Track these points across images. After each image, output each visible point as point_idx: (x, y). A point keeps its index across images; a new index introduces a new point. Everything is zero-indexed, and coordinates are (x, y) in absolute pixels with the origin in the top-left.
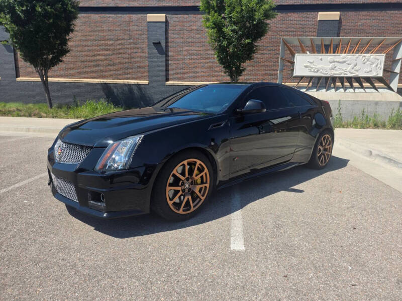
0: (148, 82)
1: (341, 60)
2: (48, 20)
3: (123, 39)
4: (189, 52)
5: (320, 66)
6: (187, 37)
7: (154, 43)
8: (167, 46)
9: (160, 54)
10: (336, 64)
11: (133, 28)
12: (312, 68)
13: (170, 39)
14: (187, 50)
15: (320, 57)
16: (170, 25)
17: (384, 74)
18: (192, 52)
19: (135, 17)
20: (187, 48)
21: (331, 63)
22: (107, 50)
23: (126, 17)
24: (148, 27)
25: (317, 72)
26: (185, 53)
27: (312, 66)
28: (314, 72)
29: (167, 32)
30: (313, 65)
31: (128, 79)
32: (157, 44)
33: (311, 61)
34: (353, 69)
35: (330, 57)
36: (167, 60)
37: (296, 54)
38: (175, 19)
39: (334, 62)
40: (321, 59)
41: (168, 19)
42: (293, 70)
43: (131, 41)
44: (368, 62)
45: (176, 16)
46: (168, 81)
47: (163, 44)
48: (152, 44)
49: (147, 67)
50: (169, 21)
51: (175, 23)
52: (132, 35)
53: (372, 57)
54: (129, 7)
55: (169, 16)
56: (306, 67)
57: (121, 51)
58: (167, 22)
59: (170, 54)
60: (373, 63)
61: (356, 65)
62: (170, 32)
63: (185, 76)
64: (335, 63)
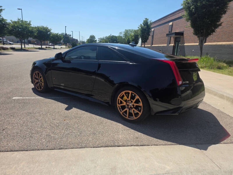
0: (198, 44)
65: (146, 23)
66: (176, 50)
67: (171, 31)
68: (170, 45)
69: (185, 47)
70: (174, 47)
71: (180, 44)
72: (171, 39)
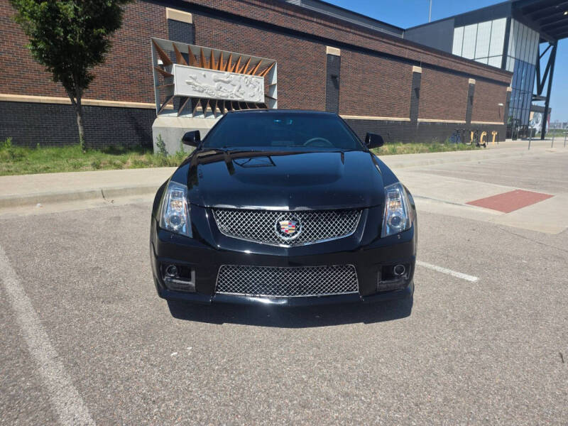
1: (226, 80)
5: (205, 85)
10: (222, 84)
12: (196, 86)
15: (203, 73)
17: (265, 100)
21: (216, 82)
25: (202, 92)
27: (196, 84)
28: (199, 91)
30: (197, 82)
33: (194, 76)
34: (238, 91)
35: (214, 74)
37: (174, 65)
39: (219, 81)
40: (205, 76)
42: (173, 86)
44: (250, 85)
53: (253, 79)
56: (189, 83)
60: (255, 87)
61: (240, 87)
64: (220, 83)
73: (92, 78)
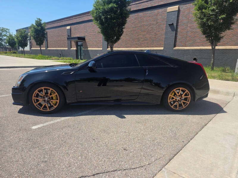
0: (163, 48)
2: (113, 20)
3: (153, 24)
4: (192, 27)
6: (191, 18)
7: (169, 25)
8: (177, 25)
9: (172, 31)
11: (159, 17)
13: (180, 21)
14: (190, 27)
16: (181, 12)
18: (194, 27)
19: (160, 10)
20: (191, 25)
22: (144, 31)
23: (156, 11)
24: (167, 15)
26: (188, 28)
29: (178, 16)
31: (153, 47)
32: (171, 25)
36: (176, 34)
38: (185, 8)
41: (180, 8)
43: (157, 25)
45: (186, 5)
46: (176, 47)
47: (175, 25)
48: (168, 25)
49: (164, 40)
50: (181, 10)
51: (184, 10)
52: (158, 21)
54: (158, 6)
55: (181, 6)
57: (151, 31)
58: (179, 11)
59: (179, 30)
62: (180, 16)
63: (187, 43)
65: (39, 23)
66: (79, 54)
67: (70, 35)
68: (71, 49)
69: (89, 51)
70: (77, 51)
71: (83, 48)
72: (72, 43)
73: (222, 37)
